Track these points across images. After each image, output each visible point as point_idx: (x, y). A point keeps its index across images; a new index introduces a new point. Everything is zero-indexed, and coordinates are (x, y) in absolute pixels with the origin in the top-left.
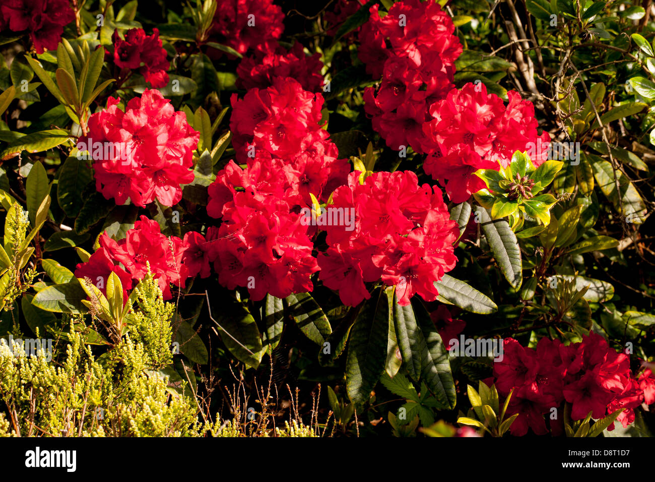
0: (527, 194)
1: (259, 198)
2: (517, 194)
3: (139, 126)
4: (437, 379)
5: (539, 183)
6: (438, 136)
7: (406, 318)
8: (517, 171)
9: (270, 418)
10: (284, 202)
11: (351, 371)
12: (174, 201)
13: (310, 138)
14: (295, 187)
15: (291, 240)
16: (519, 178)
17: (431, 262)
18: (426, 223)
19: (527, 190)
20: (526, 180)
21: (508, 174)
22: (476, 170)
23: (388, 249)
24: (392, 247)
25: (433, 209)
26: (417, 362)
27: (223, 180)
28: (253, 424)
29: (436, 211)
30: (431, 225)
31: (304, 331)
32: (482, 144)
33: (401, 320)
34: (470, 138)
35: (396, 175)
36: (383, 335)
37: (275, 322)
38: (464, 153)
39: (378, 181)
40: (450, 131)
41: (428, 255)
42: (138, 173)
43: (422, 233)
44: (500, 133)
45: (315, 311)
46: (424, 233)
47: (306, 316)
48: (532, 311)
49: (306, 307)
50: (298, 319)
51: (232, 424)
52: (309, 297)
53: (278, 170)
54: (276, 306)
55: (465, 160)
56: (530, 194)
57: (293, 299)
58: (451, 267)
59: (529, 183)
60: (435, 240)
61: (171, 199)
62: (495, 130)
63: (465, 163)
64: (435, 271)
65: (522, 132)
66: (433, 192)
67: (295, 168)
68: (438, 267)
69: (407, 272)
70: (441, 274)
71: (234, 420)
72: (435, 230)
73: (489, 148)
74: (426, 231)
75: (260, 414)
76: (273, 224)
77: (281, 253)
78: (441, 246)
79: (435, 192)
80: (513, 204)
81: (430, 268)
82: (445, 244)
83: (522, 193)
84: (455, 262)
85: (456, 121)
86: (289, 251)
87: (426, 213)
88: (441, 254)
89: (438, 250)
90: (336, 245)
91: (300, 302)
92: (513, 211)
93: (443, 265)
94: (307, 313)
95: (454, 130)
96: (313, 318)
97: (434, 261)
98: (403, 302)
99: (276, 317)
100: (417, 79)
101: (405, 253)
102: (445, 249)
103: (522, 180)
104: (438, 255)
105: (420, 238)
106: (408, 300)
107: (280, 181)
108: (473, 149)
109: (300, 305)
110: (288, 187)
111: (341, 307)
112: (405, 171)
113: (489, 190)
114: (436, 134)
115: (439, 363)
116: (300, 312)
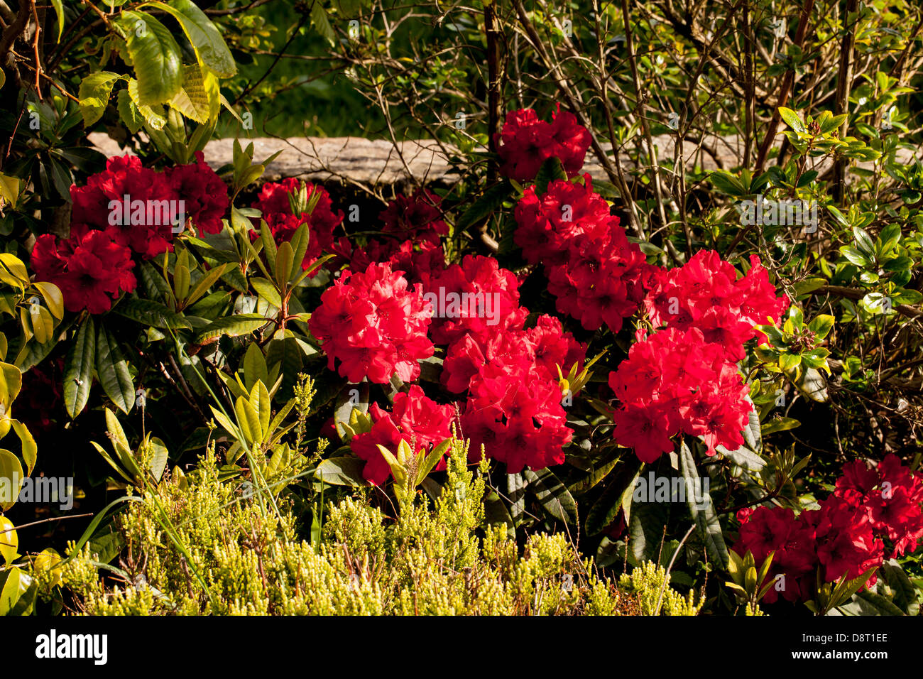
1: (507, 369)
2: (801, 346)
3: (385, 298)
4: (710, 541)
5: (817, 336)
6: (689, 300)
8: (795, 325)
11: (636, 533)
12: (412, 377)
14: (534, 359)
15: (545, 411)
16: (798, 331)
18: (721, 375)
19: (811, 342)
24: (698, 398)
29: (727, 364)
31: (548, 508)
32: (735, 306)
37: (518, 500)
38: (720, 314)
39: (671, 337)
40: (701, 294)
42: (386, 346)
43: (717, 386)
44: (750, 295)
45: (558, 487)
46: (719, 386)
47: (548, 492)
48: (747, 487)
49: (548, 483)
50: (540, 496)
52: (549, 473)
53: (518, 342)
54: (517, 484)
55: (721, 323)
56: (811, 346)
57: (532, 475)
59: (810, 337)
61: (409, 375)
63: (719, 326)
64: (740, 420)
67: (531, 340)
68: (743, 416)
69: (712, 422)
74: (720, 383)
77: (542, 422)
78: (738, 397)
80: (797, 356)
86: (547, 420)
91: (540, 478)
92: (798, 363)
94: (549, 489)
95: (705, 293)
96: (555, 494)
98: (710, 451)
99: (518, 494)
100: (615, 255)
101: (707, 405)
105: (716, 391)
106: (714, 450)
107: (522, 353)
109: (540, 481)
111: (582, 482)
113: (769, 344)
115: (711, 524)
116: (541, 488)
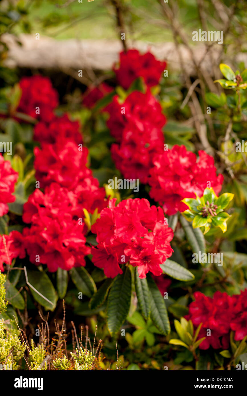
0: (213, 213)
1: (54, 212)
2: (207, 214)
5: (220, 206)
6: (159, 177)
7: (142, 284)
8: (207, 200)
9: (63, 343)
10: (69, 215)
12: (3, 212)
13: (81, 174)
14: (74, 204)
15: (73, 236)
16: (208, 204)
17: (158, 253)
18: (155, 230)
19: (213, 211)
20: (213, 205)
21: (202, 201)
22: (183, 198)
23: (134, 245)
24: (136, 245)
25: (158, 221)
26: (148, 309)
27: (33, 201)
28: (53, 346)
29: (160, 223)
30: (158, 231)
32: (185, 182)
33: (139, 285)
34: (177, 178)
35: (136, 201)
36: (128, 293)
38: (175, 187)
39: (127, 205)
40: (166, 174)
41: (157, 249)
43: (152, 235)
44: (195, 176)
46: (153, 236)
49: (80, 274)
50: (75, 281)
51: (41, 347)
53: (64, 195)
54: (63, 274)
56: (215, 213)
58: (170, 255)
59: (214, 208)
60: (160, 240)
62: (192, 173)
63: (175, 193)
64: (161, 259)
65: (207, 174)
66: (158, 210)
67: (74, 193)
68: (162, 256)
69: (145, 259)
70: (164, 260)
71: (42, 344)
72: (160, 234)
73: (188, 184)
74: (155, 234)
75: (57, 340)
76: (62, 227)
77: (67, 244)
78: (164, 243)
79: (159, 210)
80: (205, 219)
81: (158, 256)
82: (166, 242)
83: (210, 213)
84: (171, 252)
85: (170, 168)
86: (72, 243)
87: (155, 224)
88: (164, 248)
89: (162, 246)
90: (103, 243)
92: (205, 224)
93: (165, 254)
97: (160, 252)
98: (142, 276)
101: (143, 248)
102: (166, 245)
103: (211, 205)
104: (161, 248)
105: (151, 238)
106: (145, 275)
107: (66, 201)
108: (180, 185)
110: (70, 205)
112: (142, 199)
113: (190, 210)
114: (158, 175)
